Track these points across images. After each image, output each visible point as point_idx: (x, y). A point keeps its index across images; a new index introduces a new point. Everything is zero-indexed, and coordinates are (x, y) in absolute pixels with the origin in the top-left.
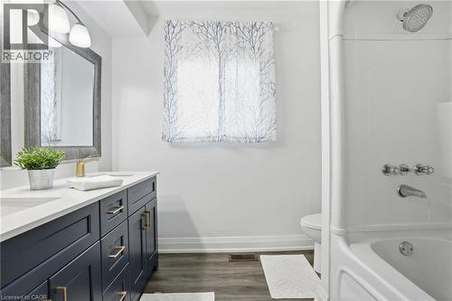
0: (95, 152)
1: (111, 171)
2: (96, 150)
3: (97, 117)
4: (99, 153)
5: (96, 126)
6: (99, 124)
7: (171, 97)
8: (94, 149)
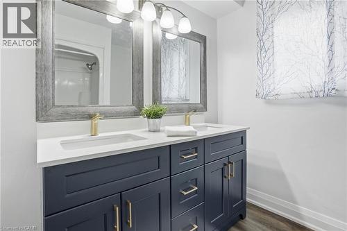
0: (202, 108)
1: (217, 123)
2: (203, 106)
3: (203, 81)
4: (205, 108)
5: (203, 88)
6: (206, 86)
7: (264, 55)
8: (201, 106)
